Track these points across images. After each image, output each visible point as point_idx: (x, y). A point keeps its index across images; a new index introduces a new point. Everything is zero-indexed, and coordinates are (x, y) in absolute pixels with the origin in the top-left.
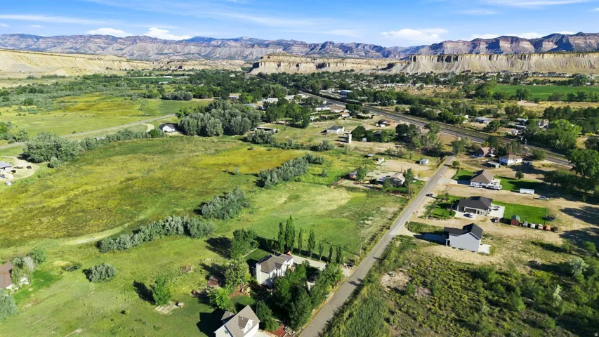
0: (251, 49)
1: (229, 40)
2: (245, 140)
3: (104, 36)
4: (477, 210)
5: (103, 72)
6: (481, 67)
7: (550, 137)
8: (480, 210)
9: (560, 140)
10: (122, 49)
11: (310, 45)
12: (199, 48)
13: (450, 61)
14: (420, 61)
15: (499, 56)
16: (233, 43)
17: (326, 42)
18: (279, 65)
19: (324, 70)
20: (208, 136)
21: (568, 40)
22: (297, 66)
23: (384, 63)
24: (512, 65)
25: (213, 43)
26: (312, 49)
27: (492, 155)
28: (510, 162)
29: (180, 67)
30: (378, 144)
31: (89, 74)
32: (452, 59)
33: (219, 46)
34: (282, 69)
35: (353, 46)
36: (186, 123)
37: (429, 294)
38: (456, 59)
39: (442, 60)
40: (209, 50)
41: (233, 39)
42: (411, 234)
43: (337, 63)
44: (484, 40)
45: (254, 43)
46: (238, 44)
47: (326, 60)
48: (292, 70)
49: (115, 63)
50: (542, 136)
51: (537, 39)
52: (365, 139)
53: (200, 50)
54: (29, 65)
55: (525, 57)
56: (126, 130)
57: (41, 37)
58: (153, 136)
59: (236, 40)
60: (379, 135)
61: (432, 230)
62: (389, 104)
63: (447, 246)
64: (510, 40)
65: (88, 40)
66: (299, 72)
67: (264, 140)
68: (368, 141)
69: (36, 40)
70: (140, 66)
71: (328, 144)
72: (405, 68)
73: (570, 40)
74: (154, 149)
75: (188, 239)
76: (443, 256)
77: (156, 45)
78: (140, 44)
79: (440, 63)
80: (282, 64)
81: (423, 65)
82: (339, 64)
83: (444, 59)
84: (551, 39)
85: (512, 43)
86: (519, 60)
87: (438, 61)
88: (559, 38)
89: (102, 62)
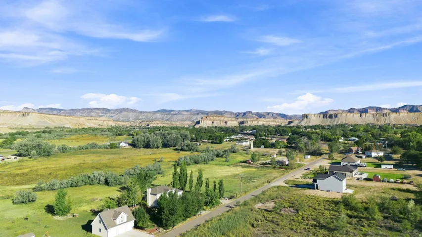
0: (197, 116)
1: (183, 111)
2: (176, 150)
3: (102, 109)
4: (344, 173)
5: (96, 126)
6: (355, 121)
7: (405, 141)
8: (347, 173)
9: (413, 143)
10: (112, 117)
11: (236, 114)
12: (163, 116)
13: (332, 118)
14: (311, 118)
15: (367, 115)
16: (185, 113)
17: (247, 112)
18: (213, 123)
19: (244, 125)
20: (151, 148)
21: (417, 108)
22: (226, 123)
23: (286, 121)
24: (378, 120)
25: (172, 113)
26: (238, 116)
27: (360, 152)
28: (374, 154)
29: (148, 125)
30: (273, 149)
31: (86, 127)
32: (333, 117)
33: (176, 114)
34: (215, 125)
35: (266, 114)
36: (136, 140)
37: (294, 212)
38: (336, 116)
39: (326, 117)
40: (169, 117)
41: (185, 111)
42: (287, 185)
43: (253, 121)
44: (356, 109)
45: (198, 113)
46: (189, 113)
47: (245, 119)
48: (223, 125)
49: (105, 122)
50: (399, 141)
51: (395, 108)
52: (263, 146)
53: (163, 117)
54: (48, 122)
55: (386, 115)
56: (93, 143)
57: (63, 110)
58: (111, 148)
59: (188, 111)
60: (273, 144)
61: (305, 183)
62: (285, 135)
63: (316, 190)
64: (375, 109)
65: (91, 111)
66: (227, 126)
67: (189, 148)
68: (265, 147)
69: (59, 112)
70: (121, 124)
71: (235, 148)
72: (300, 122)
73: (418, 108)
74: (109, 153)
75: (107, 187)
76: (312, 194)
77: (135, 114)
78: (124, 113)
79: (325, 119)
80: (215, 122)
81: (313, 120)
82: (254, 122)
83: (328, 116)
84: (405, 108)
85: (377, 111)
86: (382, 117)
87: (323, 118)
88: (410, 108)
89: (97, 121)
